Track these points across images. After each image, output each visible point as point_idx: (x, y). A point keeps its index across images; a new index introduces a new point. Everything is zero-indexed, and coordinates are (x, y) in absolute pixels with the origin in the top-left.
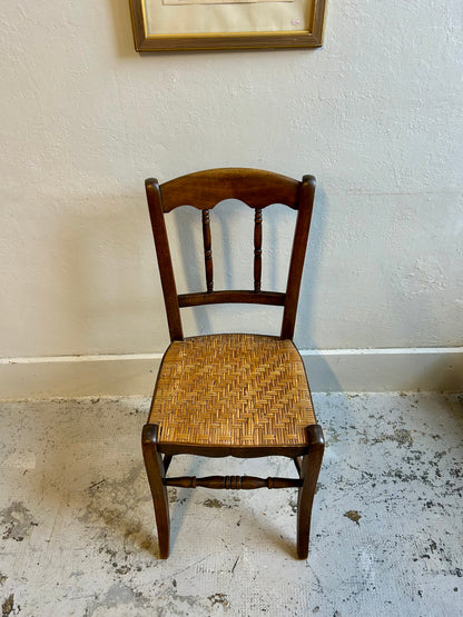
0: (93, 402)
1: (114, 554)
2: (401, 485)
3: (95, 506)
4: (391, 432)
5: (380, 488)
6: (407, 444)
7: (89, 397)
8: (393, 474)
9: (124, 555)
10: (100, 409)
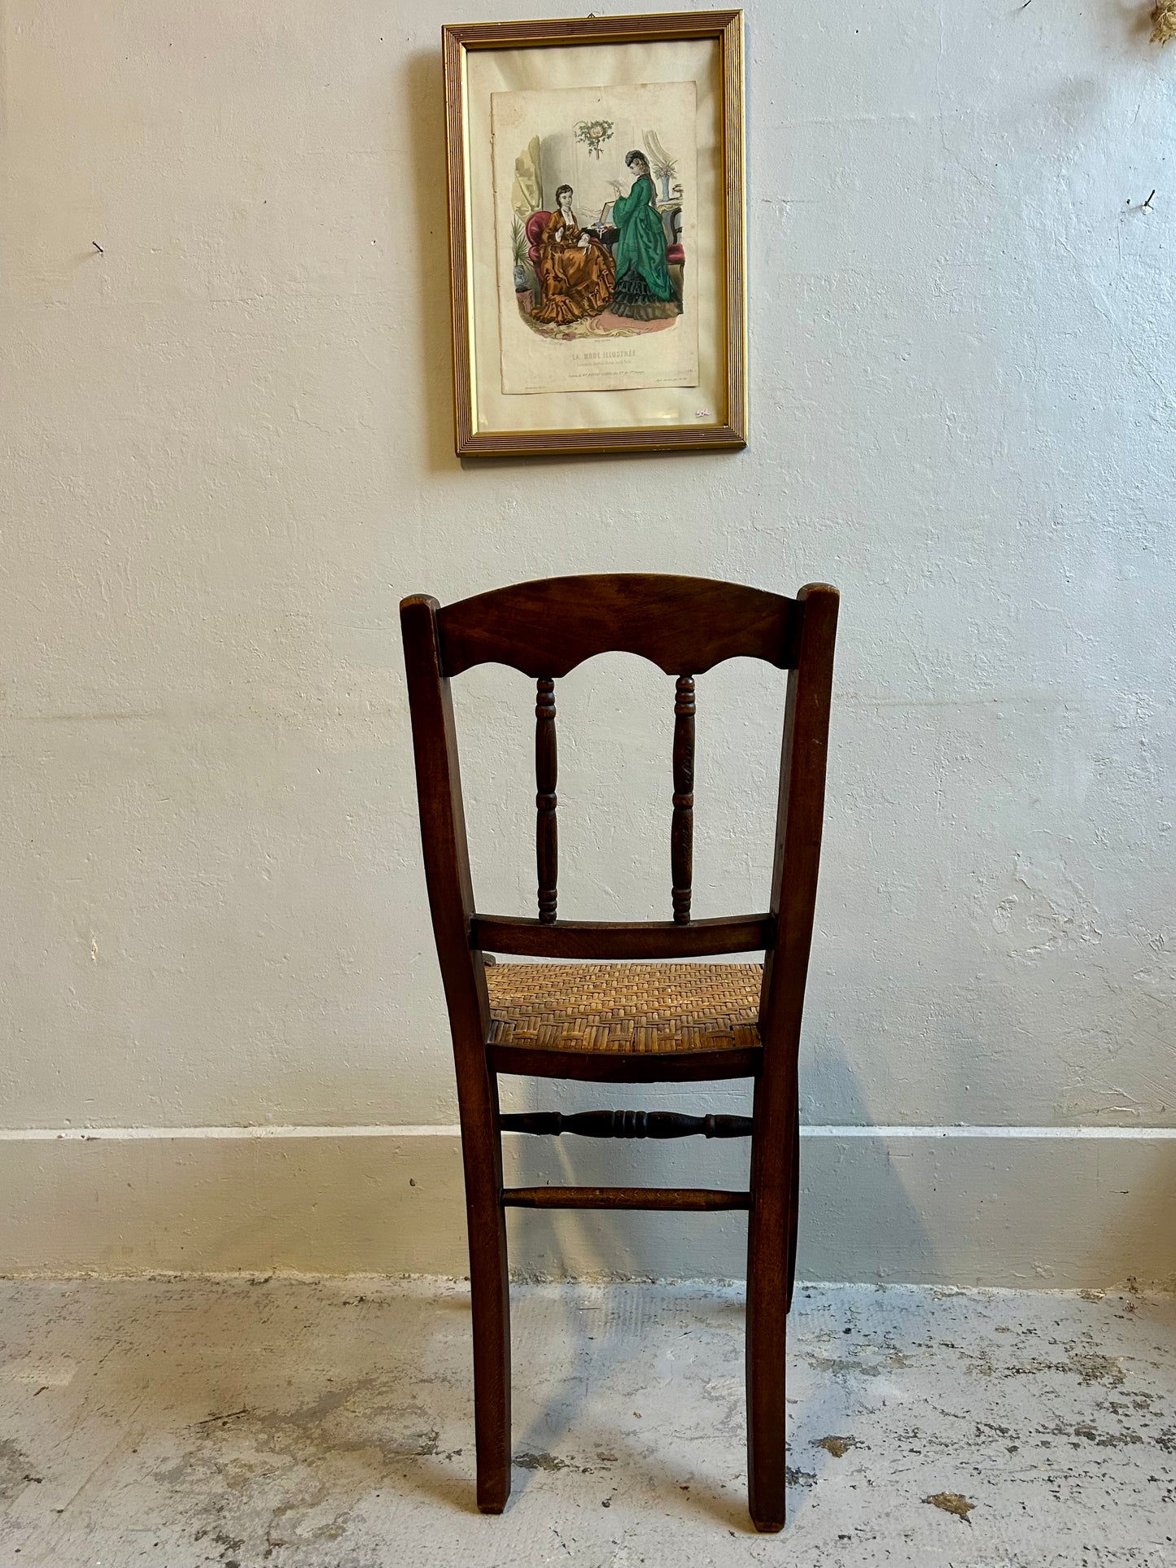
0: (253, 1282)
1: (236, 1545)
2: (1091, 1451)
3: (206, 1453)
4: (1058, 1356)
5: (1029, 1454)
6: (1108, 1380)
7: (246, 1275)
8: (1071, 1430)
9: (265, 1547)
10: (267, 1295)
